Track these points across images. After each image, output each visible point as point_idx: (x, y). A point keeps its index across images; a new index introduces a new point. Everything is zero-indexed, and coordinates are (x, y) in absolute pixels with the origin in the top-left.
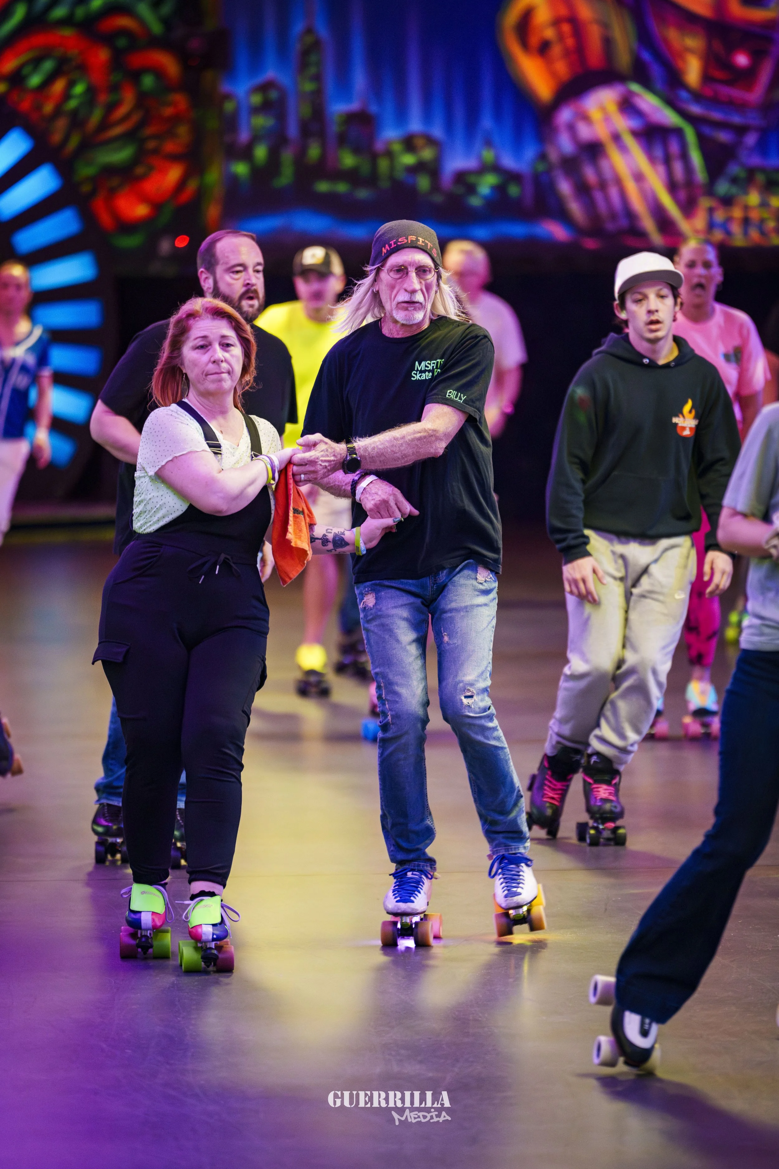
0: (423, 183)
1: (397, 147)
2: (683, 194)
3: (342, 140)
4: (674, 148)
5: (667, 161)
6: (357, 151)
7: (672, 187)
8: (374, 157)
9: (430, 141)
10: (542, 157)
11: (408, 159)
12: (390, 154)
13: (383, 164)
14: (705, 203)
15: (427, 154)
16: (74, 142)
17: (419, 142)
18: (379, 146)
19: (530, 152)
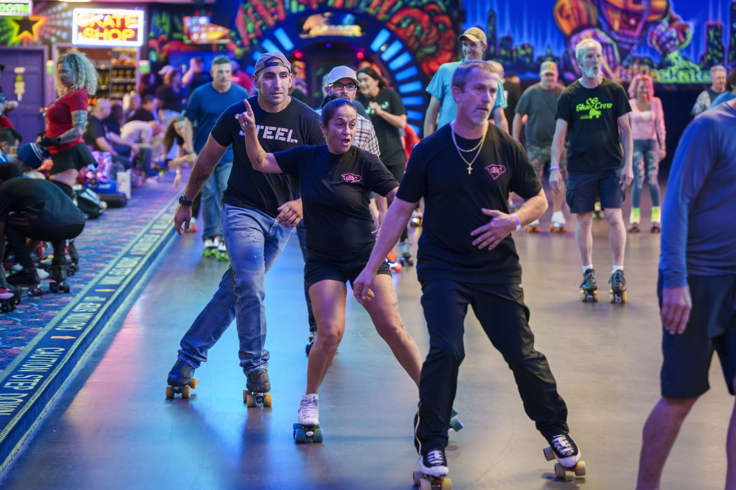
0: (527, 60)
1: (519, 48)
2: (612, 65)
3: (502, 46)
4: (610, 50)
5: (607, 54)
6: (506, 49)
7: (609, 63)
8: (511, 52)
9: (530, 46)
10: (567, 52)
11: (522, 52)
12: (517, 51)
13: (514, 54)
14: (619, 68)
15: (529, 51)
16: (416, 45)
17: (526, 46)
18: (514, 47)
19: (563, 50)
